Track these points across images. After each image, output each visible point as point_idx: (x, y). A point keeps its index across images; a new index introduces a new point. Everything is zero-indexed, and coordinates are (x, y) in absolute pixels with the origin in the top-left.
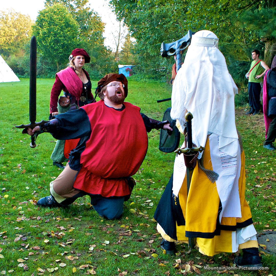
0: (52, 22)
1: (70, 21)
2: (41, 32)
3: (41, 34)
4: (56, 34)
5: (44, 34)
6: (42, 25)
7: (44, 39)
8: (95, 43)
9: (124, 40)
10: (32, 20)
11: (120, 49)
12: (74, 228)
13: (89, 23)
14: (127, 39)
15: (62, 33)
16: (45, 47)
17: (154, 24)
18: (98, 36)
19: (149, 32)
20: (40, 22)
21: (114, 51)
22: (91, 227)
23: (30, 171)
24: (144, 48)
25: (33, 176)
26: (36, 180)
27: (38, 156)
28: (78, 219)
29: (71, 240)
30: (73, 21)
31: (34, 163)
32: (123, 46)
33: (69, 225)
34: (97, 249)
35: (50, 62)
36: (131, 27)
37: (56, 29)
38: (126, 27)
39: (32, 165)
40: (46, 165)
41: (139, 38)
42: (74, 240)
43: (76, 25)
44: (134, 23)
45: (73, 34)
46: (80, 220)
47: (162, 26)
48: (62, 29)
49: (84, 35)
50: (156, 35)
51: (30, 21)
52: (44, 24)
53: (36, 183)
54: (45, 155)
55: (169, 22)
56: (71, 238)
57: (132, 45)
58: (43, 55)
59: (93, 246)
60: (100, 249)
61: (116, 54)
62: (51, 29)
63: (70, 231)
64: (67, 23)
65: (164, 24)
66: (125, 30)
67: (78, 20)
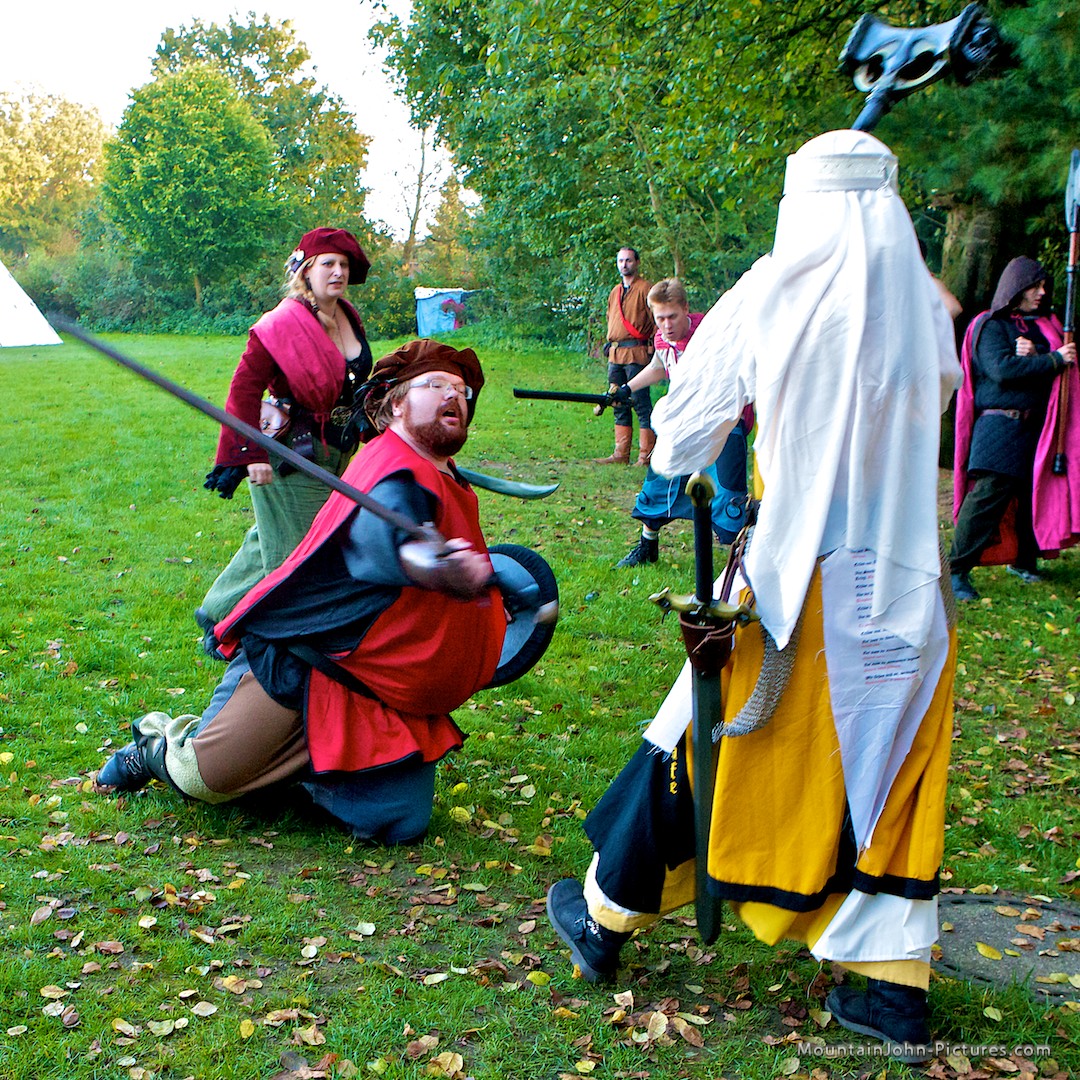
0: (176, 130)
1: (241, 128)
2: (137, 165)
3: (137, 174)
4: (191, 175)
5: (150, 172)
6: (143, 140)
7: (148, 192)
8: (334, 208)
9: (436, 199)
10: (106, 123)
11: (423, 233)
12: (247, 876)
13: (313, 135)
14: (445, 194)
15: (212, 169)
16: (154, 221)
17: (547, 140)
18: (344, 183)
19: (526, 170)
20: (136, 128)
21: (401, 237)
22: (309, 874)
23: (93, 668)
24: (509, 226)
25: (104, 684)
26: (113, 700)
27: (121, 612)
28: (262, 841)
29: (235, 917)
30: (255, 129)
31: (106, 637)
32: (435, 222)
33: (229, 865)
34: (329, 954)
35: (169, 274)
36: (463, 151)
37: (193, 155)
38: (444, 154)
39: (98, 645)
40: (149, 647)
41: (490, 193)
42: (248, 918)
43: (265, 141)
44: (473, 136)
45: (254, 173)
46: (270, 846)
47: (572, 150)
48: (214, 157)
49: (293, 179)
50: (554, 180)
51: (101, 126)
52: (147, 138)
53: (115, 712)
54: (146, 611)
55: (601, 133)
56: (236, 911)
57: (464, 215)
58: (144, 250)
59: (314, 940)
60: (342, 953)
61: (409, 248)
62: (173, 156)
63: (233, 885)
64: (232, 134)
65: (583, 141)
66: (442, 162)
67: (272, 124)
